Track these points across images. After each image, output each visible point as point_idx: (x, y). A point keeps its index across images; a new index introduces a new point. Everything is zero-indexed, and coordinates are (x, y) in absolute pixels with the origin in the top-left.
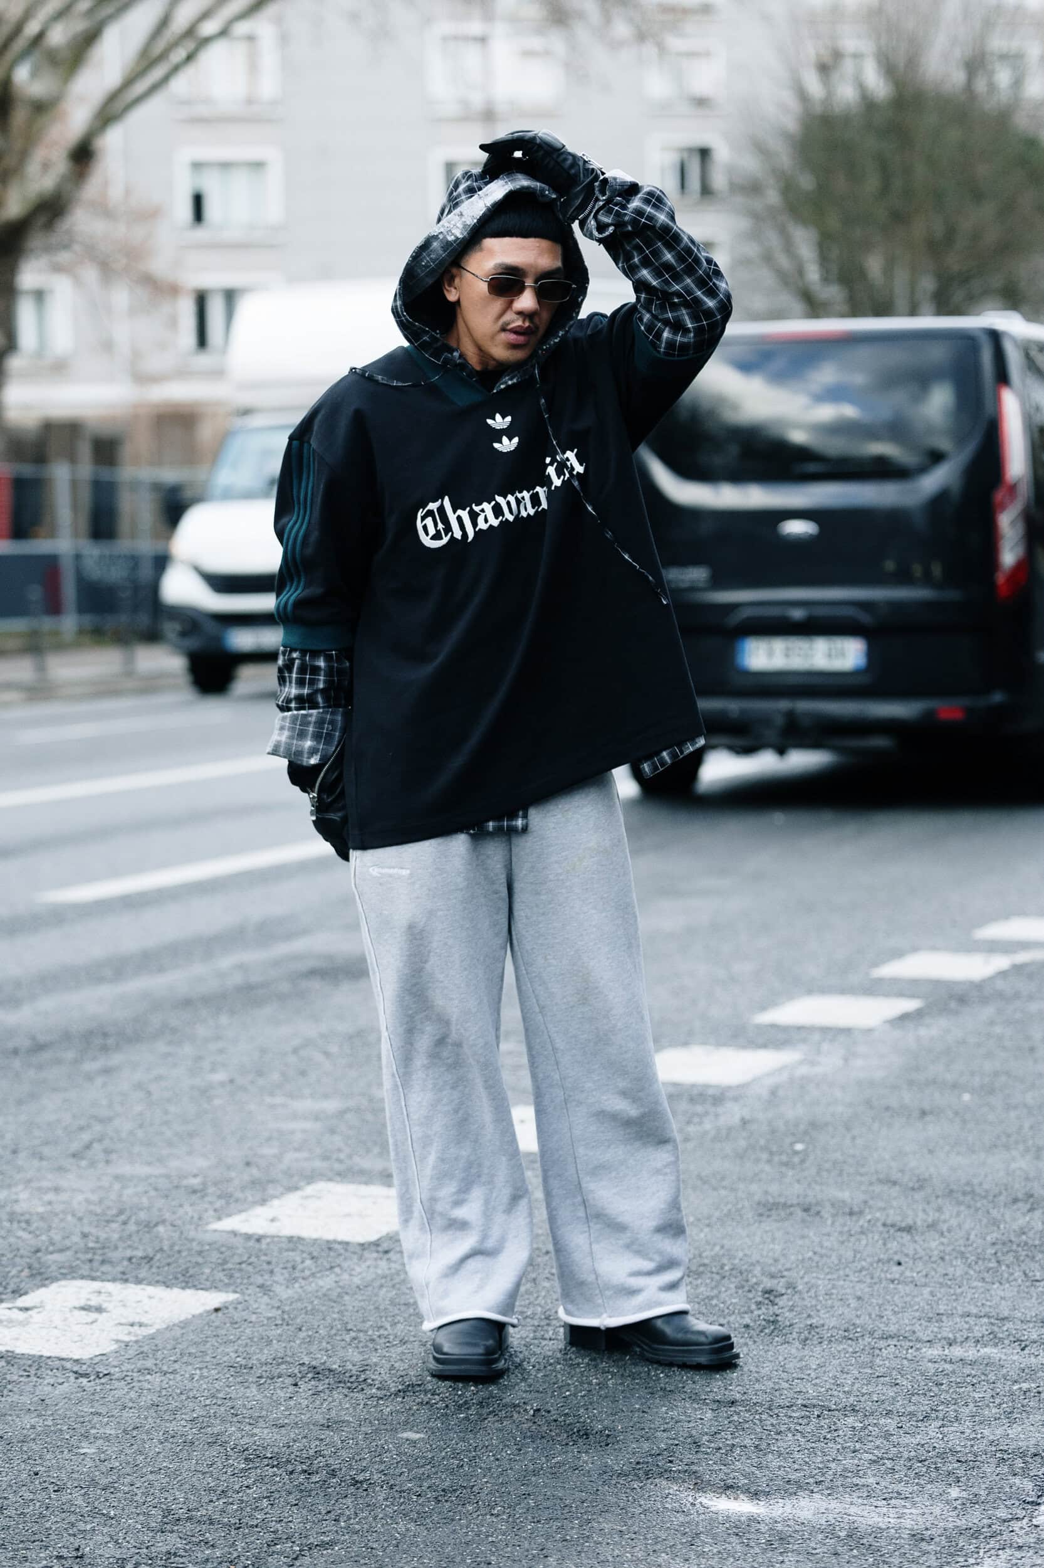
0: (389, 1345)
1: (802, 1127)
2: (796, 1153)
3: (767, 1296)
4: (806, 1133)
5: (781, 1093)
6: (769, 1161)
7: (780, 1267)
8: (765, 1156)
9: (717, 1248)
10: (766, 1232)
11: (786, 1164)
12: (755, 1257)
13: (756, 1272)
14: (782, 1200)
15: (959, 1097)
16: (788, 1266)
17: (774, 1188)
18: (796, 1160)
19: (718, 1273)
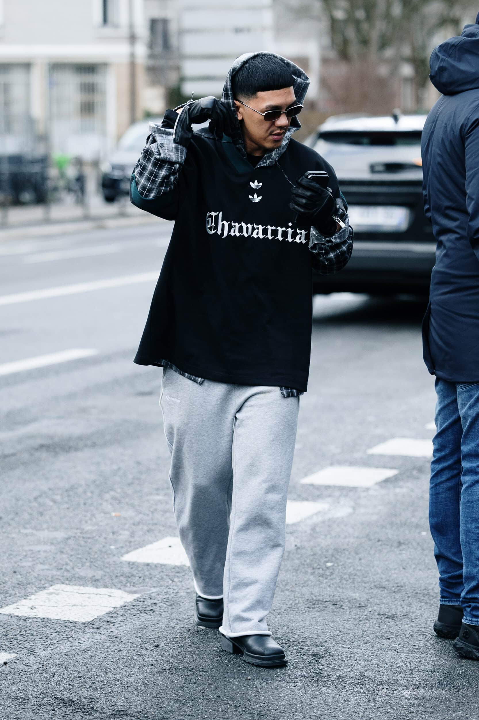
0: (104, 686)
1: (330, 552)
2: (328, 568)
3: (314, 657)
4: (333, 556)
5: (318, 529)
6: (312, 574)
7: (321, 640)
8: (310, 570)
9: (285, 628)
10: (313, 618)
11: (322, 576)
12: (307, 634)
13: (307, 643)
14: (321, 598)
15: (420, 533)
16: (325, 639)
17: (316, 591)
18: (328, 573)
19: (286, 644)
